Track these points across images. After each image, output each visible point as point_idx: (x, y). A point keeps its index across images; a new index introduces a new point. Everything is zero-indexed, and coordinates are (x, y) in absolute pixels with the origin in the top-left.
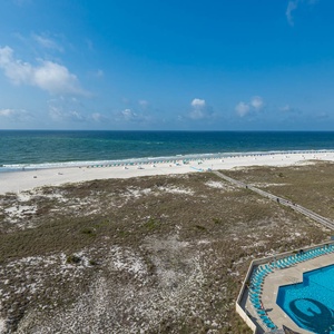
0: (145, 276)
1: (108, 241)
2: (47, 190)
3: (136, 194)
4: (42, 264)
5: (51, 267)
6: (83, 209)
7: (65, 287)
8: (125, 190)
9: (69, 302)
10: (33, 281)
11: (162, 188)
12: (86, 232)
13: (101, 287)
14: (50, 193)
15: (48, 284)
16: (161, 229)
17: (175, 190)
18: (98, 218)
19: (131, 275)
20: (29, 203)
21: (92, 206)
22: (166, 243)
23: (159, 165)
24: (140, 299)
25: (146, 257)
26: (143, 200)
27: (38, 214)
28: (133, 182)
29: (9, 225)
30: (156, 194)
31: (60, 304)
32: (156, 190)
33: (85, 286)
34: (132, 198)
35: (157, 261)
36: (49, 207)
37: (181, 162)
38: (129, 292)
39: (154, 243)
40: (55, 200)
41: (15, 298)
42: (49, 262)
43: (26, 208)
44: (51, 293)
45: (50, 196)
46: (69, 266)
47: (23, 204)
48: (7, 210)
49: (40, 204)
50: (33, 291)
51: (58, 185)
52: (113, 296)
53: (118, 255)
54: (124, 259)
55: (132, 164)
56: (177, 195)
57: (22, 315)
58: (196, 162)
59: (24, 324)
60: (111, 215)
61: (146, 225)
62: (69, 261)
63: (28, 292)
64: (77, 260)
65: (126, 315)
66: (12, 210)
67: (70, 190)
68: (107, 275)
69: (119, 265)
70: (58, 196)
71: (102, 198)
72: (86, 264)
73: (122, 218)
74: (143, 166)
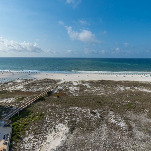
0: (126, 130)
1: (108, 109)
2: (83, 82)
3: (122, 89)
4: (81, 111)
5: (84, 113)
6: (97, 92)
7: (89, 123)
8: (116, 86)
9: (91, 130)
10: (78, 117)
11: (136, 88)
12: (97, 102)
13: (104, 128)
14: (84, 83)
15: (83, 119)
16: (137, 110)
17: (145, 90)
18: (103, 97)
19: (119, 127)
20: (77, 86)
21: (101, 92)
22: (139, 117)
23: (135, 76)
24: (124, 141)
25: (127, 121)
26: (126, 92)
27: (80, 91)
28: (120, 83)
29: (70, 93)
30: (133, 91)
31: (88, 130)
32: (133, 89)
33: (98, 126)
34: (120, 90)
35: (133, 125)
36: (84, 89)
37: (149, 75)
38: (118, 136)
39: (132, 115)
40: (86, 86)
41: (72, 121)
42: (84, 111)
43: (76, 88)
44: (84, 124)
45: (84, 84)
46: (91, 115)
47: (75, 86)
48: (70, 88)
49: (80, 87)
50: (78, 121)
51: (87, 80)
52: (110, 134)
53: (113, 116)
54: (116, 119)
55: (120, 74)
56: (145, 93)
57: (74, 129)
59: (75, 132)
60: (110, 97)
61: (127, 105)
62: (91, 113)
63: (76, 120)
64: (94, 113)
65: (116, 146)
66: (71, 88)
67: (92, 83)
68: (107, 123)
69: (113, 121)
70: (87, 85)
71: (105, 88)
72: (98, 116)
73: (114, 99)
74: (126, 75)
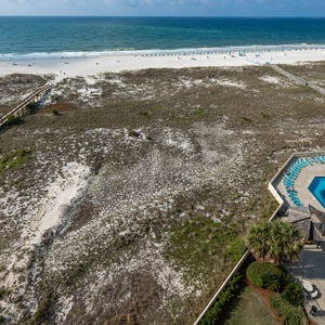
0: (191, 153)
1: (161, 123)
2: (108, 76)
3: (188, 84)
4: (111, 134)
5: (117, 137)
6: (139, 95)
7: (128, 152)
8: (177, 80)
9: (132, 163)
10: (105, 145)
11: (213, 80)
12: (143, 114)
13: (156, 157)
14: (111, 78)
15: (116, 148)
16: (209, 118)
17: (227, 83)
18: (152, 103)
19: (180, 151)
20: (95, 86)
21: (147, 93)
22: (212, 129)
23: (212, 56)
24: (186, 168)
25: (193, 138)
26: (194, 90)
27: (103, 96)
28: (185, 72)
29: (82, 103)
30: (207, 86)
31: (126, 163)
32: (206, 82)
33: (144, 154)
34: (184, 87)
35: (203, 143)
36: (112, 91)
37: (237, 54)
38: (178, 163)
39: (201, 128)
40: (116, 85)
41: (94, 155)
42: (115, 133)
43: (94, 90)
44: (119, 155)
45: (111, 81)
46: (131, 138)
47: (91, 86)
48: (79, 91)
49: (103, 87)
50: (106, 152)
51: (117, 72)
52: (165, 163)
53: (170, 135)
54: (175, 138)
55: (185, 54)
56: (227, 88)
57: (100, 166)
58: (254, 54)
59: (102, 171)
60: (164, 102)
61: (196, 113)
62: (130, 135)
63: (103, 151)
64: (137, 135)
65: (175, 178)
66: (82, 91)
67: (128, 76)
68: (161, 148)
69: (170, 142)
70: (118, 81)
71: (156, 86)
72: (144, 138)
73: (173, 105)
74: (195, 56)
